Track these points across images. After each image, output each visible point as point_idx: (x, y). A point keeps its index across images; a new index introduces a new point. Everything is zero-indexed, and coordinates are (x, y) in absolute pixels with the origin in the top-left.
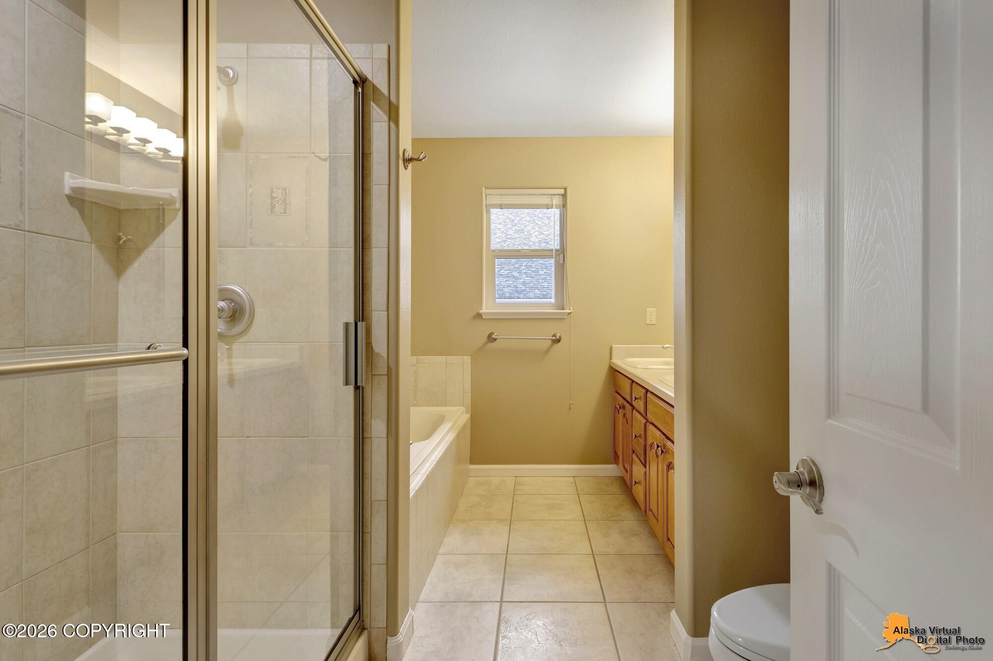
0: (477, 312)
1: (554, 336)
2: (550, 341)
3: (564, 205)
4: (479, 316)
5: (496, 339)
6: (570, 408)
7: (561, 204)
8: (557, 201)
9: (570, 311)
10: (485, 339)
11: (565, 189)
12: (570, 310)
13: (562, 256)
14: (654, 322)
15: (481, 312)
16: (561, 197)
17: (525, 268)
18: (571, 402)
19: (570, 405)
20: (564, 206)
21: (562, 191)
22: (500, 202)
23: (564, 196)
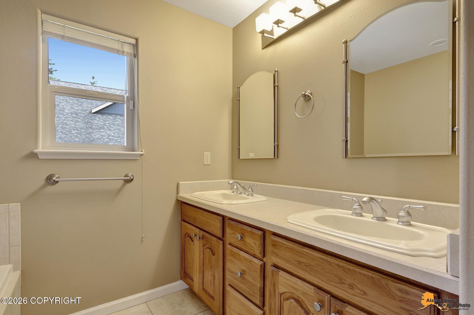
0: (30, 151)
1: (126, 176)
2: (122, 181)
3: (134, 54)
4: (33, 156)
5: (57, 182)
6: (142, 241)
7: (133, 53)
8: (128, 49)
9: (142, 153)
10: (42, 181)
11: (137, 40)
12: (142, 151)
13: (131, 102)
14: (209, 163)
15: (36, 151)
16: (132, 46)
17: (61, 128)
18: (144, 235)
19: (142, 239)
20: (136, 55)
21: (133, 41)
22: (62, 34)
23: (136, 46)
